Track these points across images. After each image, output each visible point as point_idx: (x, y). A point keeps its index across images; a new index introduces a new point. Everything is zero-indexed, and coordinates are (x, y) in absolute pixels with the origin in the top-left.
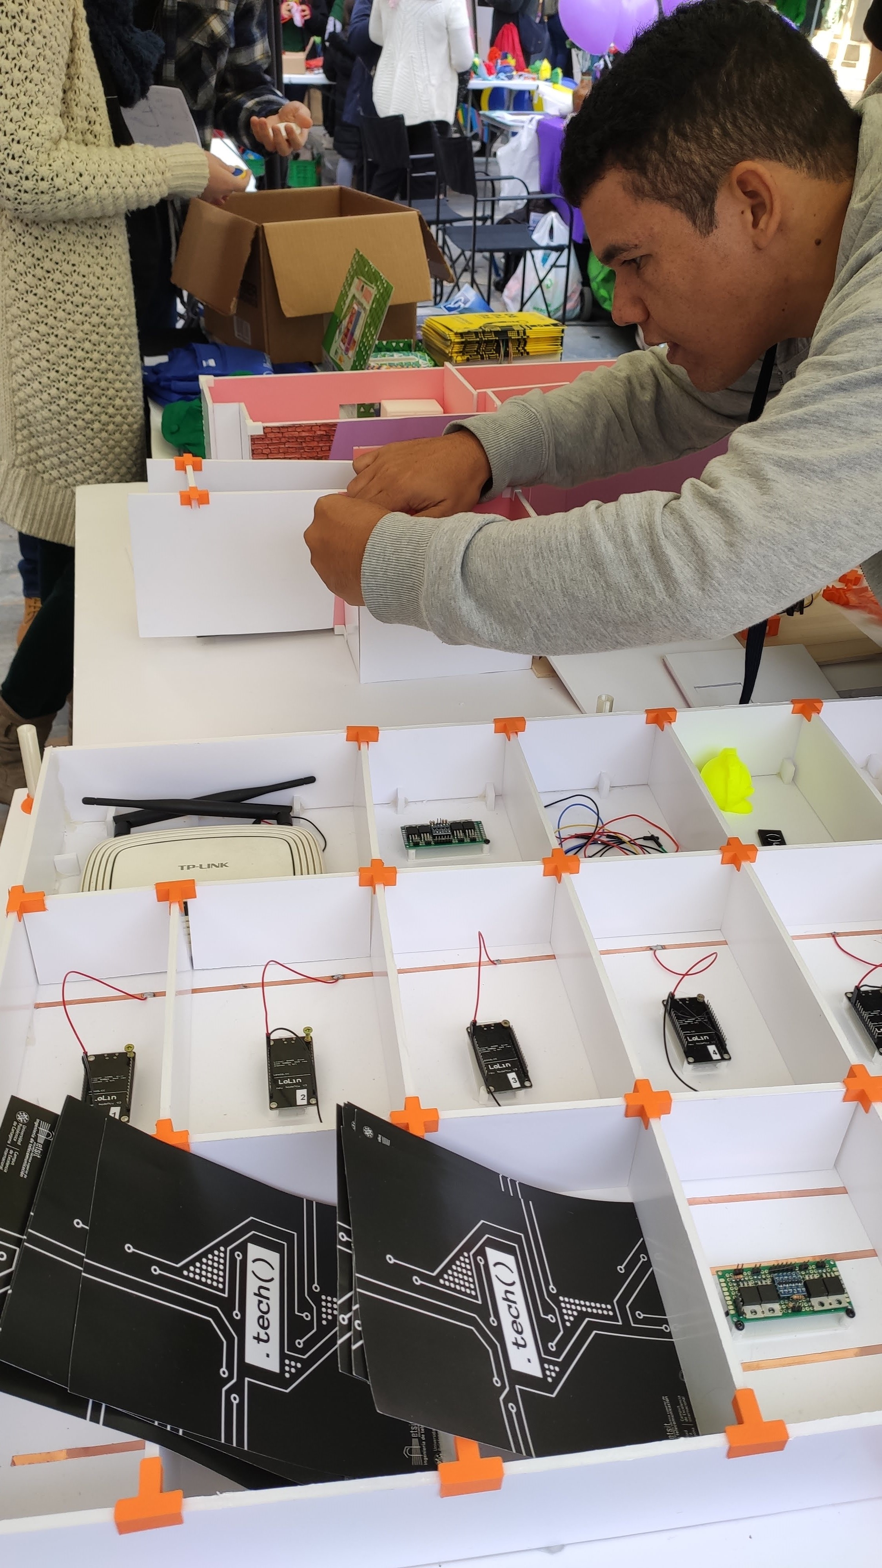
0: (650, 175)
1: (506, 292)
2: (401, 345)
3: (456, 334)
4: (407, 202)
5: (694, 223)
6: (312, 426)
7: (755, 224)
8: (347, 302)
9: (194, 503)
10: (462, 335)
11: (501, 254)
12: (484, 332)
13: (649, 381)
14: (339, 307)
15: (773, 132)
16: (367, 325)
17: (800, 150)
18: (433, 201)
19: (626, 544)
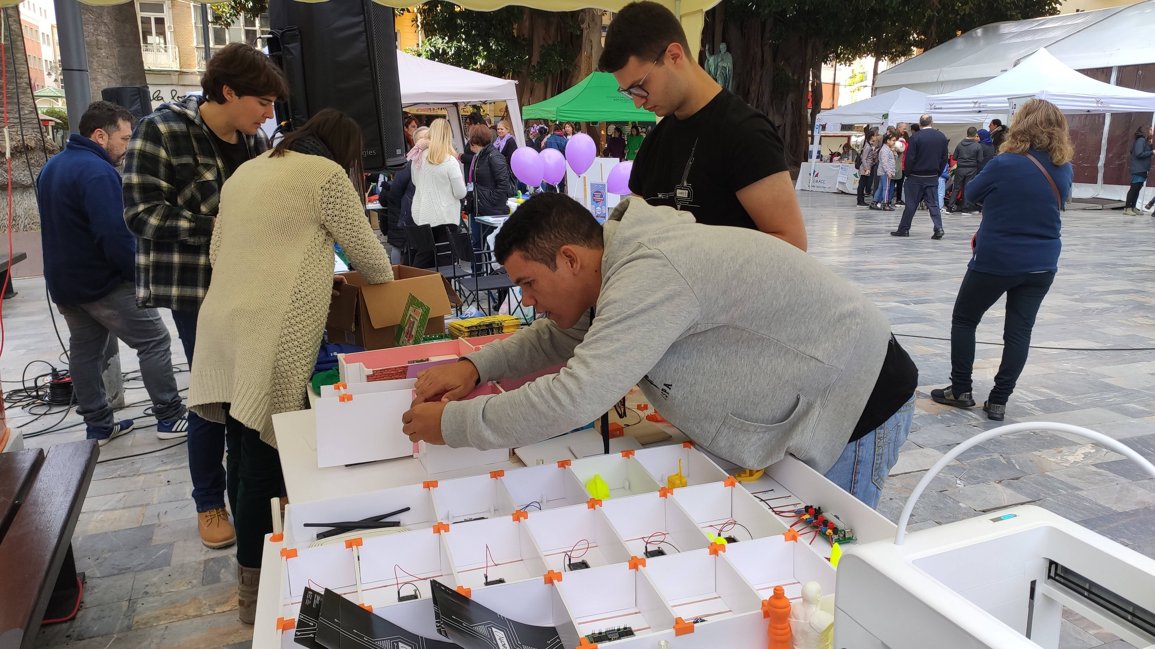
0: (530, 252)
1: (500, 311)
2: (437, 336)
3: (466, 328)
4: (435, 268)
5: (549, 268)
6: (396, 368)
7: (572, 266)
8: (407, 318)
9: (346, 400)
10: (468, 328)
11: (496, 291)
12: (480, 326)
13: (546, 330)
14: (403, 320)
15: (573, 236)
16: (418, 327)
17: (584, 240)
18: (452, 266)
19: (542, 396)
